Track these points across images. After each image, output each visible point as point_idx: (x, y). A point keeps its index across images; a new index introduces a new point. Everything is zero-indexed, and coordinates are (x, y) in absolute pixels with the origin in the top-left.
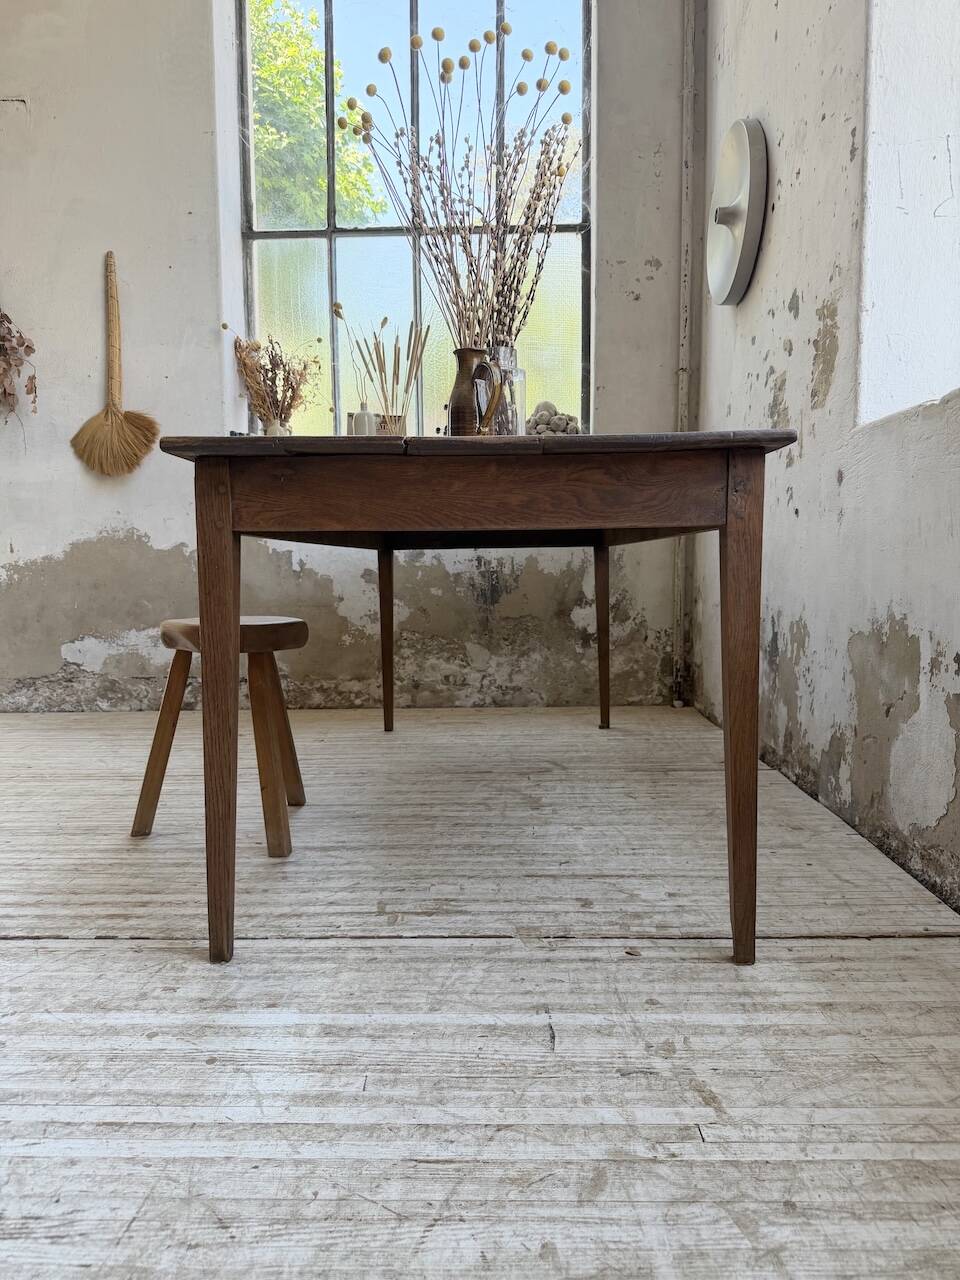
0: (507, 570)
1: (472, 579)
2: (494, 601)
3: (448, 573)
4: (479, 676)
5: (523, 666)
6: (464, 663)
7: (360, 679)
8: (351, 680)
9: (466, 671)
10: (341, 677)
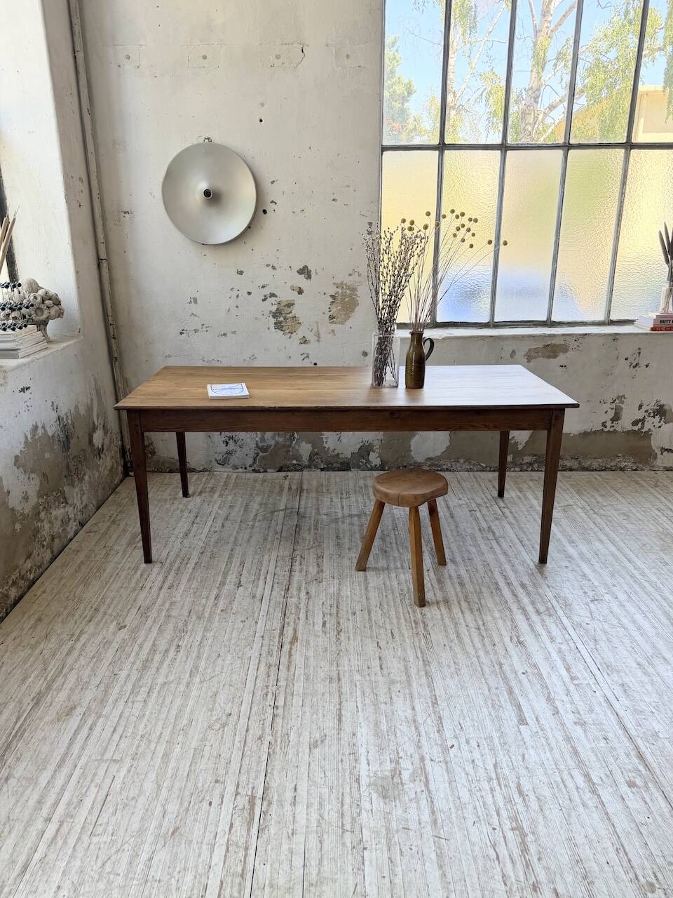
0: (70, 422)
1: (58, 435)
2: (69, 448)
3: (49, 436)
4: (71, 509)
5: (84, 488)
6: (64, 504)
7: (29, 557)
8: (25, 562)
9: (66, 510)
10: (20, 563)
